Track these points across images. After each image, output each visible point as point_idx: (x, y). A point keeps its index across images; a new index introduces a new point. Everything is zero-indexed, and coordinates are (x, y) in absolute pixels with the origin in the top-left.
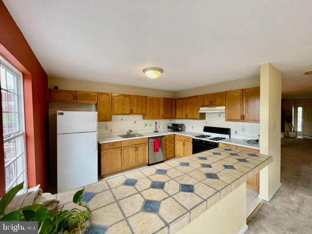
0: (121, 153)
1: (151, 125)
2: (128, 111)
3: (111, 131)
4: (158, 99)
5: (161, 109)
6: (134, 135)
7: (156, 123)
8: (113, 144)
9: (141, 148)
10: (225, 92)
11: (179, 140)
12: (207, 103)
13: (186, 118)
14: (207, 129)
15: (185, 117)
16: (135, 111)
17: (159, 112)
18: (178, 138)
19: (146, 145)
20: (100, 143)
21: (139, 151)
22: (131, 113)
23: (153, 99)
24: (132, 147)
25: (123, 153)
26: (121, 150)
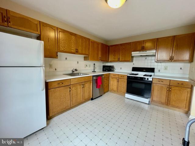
0: (70, 91)
1: (90, 66)
2: (73, 49)
3: (56, 69)
4: (98, 44)
5: (100, 53)
6: (78, 74)
7: (94, 64)
8: (62, 82)
9: (87, 85)
10: (157, 39)
11: (113, 78)
12: (139, 48)
13: (119, 60)
14: (134, 69)
15: (117, 60)
16: (80, 51)
17: (98, 54)
18: (112, 76)
19: (91, 82)
20: (47, 81)
21: (85, 88)
22: (77, 52)
23: (94, 42)
24: (80, 85)
25: (72, 91)
26: (70, 88)
